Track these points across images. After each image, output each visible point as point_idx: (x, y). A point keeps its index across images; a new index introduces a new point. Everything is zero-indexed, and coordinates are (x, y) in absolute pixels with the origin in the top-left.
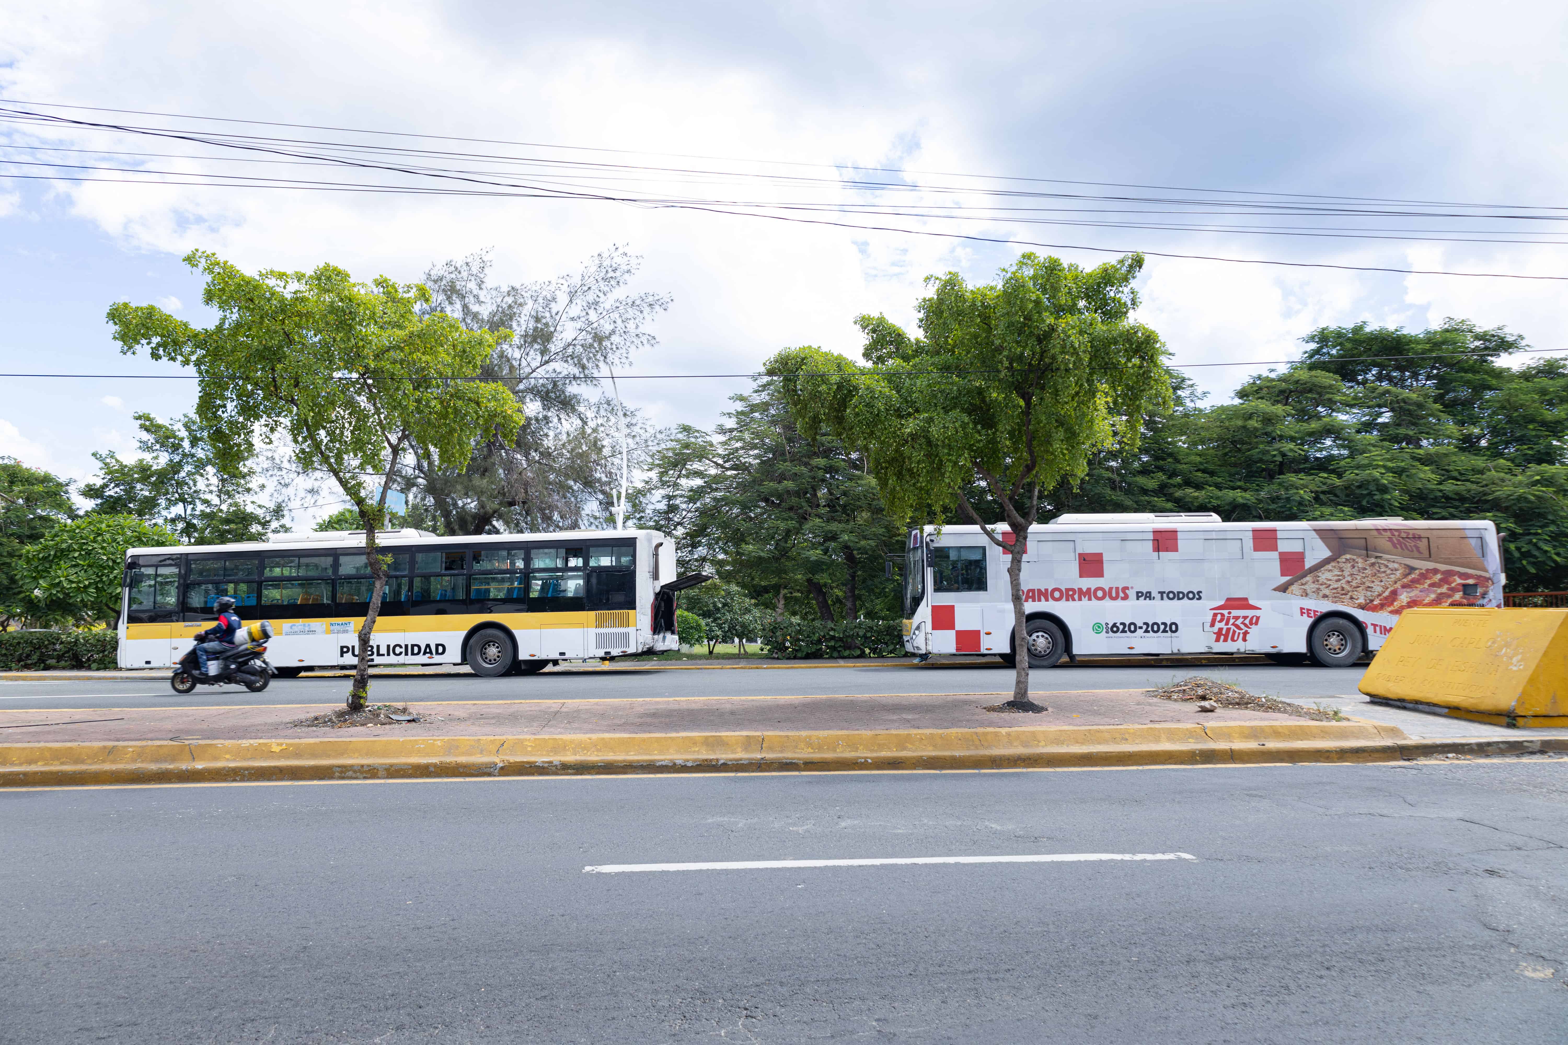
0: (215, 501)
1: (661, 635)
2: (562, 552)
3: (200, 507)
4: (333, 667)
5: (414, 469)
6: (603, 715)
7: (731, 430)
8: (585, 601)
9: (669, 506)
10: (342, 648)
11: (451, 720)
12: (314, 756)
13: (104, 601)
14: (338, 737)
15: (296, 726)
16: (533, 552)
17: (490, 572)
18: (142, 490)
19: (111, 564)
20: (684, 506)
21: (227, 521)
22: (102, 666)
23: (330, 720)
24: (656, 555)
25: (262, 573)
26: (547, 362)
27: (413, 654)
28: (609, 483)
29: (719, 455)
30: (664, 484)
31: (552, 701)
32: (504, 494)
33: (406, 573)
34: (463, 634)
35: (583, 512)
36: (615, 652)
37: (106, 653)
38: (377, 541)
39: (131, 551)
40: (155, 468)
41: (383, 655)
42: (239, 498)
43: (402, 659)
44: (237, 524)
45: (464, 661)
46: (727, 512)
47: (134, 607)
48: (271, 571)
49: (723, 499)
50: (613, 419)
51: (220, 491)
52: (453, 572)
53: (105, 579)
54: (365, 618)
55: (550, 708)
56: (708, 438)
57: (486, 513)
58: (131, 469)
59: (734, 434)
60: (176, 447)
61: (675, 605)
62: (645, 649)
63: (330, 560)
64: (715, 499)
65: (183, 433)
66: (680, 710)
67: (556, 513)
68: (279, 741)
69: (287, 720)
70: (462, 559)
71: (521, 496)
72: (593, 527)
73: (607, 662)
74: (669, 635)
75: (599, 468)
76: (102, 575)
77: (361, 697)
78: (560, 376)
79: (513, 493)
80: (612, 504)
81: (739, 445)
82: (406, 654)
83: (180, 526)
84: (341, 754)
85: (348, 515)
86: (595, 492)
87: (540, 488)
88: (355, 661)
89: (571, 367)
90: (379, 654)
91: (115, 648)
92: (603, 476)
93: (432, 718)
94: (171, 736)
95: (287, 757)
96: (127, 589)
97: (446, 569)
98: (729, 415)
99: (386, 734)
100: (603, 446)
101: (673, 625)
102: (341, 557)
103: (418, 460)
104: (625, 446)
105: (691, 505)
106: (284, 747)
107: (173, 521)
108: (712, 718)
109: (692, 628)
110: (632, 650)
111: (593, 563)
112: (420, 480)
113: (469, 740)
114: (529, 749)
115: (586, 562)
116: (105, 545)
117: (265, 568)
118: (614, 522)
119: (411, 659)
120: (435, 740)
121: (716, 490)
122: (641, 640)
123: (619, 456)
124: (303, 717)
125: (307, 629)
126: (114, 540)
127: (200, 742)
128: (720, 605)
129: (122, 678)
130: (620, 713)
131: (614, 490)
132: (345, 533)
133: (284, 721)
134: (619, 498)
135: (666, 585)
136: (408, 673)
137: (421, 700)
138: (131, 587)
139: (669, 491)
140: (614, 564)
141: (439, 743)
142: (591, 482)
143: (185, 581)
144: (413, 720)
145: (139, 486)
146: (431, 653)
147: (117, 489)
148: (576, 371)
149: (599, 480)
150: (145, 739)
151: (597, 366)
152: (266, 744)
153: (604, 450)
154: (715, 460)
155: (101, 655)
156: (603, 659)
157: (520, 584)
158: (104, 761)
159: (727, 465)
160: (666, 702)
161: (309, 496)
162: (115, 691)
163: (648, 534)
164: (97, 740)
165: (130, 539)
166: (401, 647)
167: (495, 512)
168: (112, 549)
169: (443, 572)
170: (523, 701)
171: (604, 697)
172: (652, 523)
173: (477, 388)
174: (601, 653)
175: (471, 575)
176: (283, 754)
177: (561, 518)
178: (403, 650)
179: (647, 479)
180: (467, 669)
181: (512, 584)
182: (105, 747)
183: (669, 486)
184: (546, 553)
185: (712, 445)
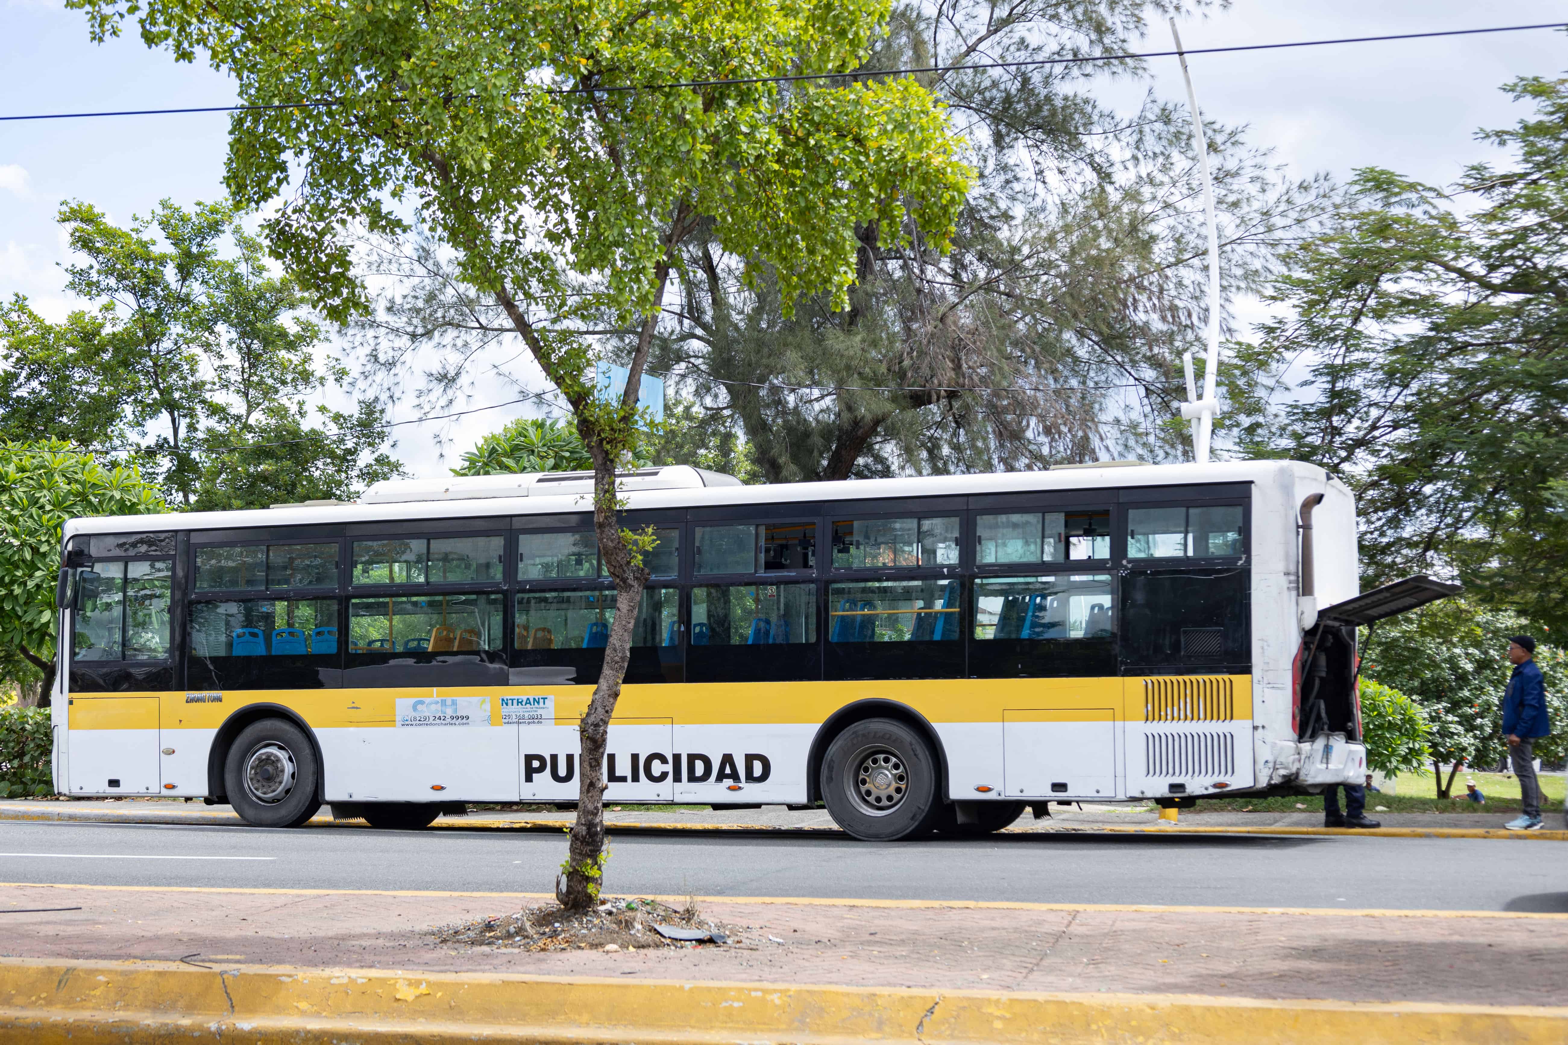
0: (238, 406)
1: (1320, 743)
2: (1057, 521)
3: (205, 423)
4: (506, 806)
5: (681, 315)
6: (1179, 948)
7: (1508, 181)
8: (1117, 648)
9: (1334, 394)
10: (529, 758)
11: (799, 943)
12: (489, 1014)
13: (16, 641)
14: (541, 972)
15: (444, 941)
16: (983, 521)
17: (877, 574)
18: (85, 382)
19: (28, 556)
20: (1375, 395)
21: (260, 453)
22: (17, 788)
23: (520, 931)
24: (1305, 527)
25: (347, 576)
26: (1009, 20)
27: (692, 778)
28: (1170, 338)
29: (1473, 250)
30: (1317, 335)
31: (1044, 907)
32: (902, 375)
33: (673, 576)
34: (811, 731)
35: (1103, 417)
36: (1197, 785)
37: (27, 759)
38: (619, 496)
39: (74, 526)
40: (108, 330)
41: (623, 779)
42: (287, 398)
43: (666, 790)
44: (278, 459)
45: (815, 800)
46: (1496, 407)
47: (83, 654)
48: (365, 571)
49: (1483, 370)
50: (1180, 163)
51: (247, 383)
52: (784, 573)
53: (17, 590)
54: (594, 687)
55: (1040, 923)
56: (1443, 205)
57: (856, 423)
58: (60, 336)
59: (1516, 189)
60: (152, 280)
61: (1355, 661)
62: (1276, 780)
63: (496, 544)
64: (1461, 374)
65: (164, 246)
66: (1385, 943)
67: (1033, 421)
68: (410, 975)
69: (424, 927)
70: (806, 542)
71: (946, 376)
72: (1131, 457)
73: (1173, 812)
74: (1339, 743)
75: (1143, 298)
76: (12, 582)
77: (588, 879)
78: (1039, 58)
79: (925, 370)
80: (1181, 392)
81: (1530, 219)
82: (677, 778)
83: (165, 463)
84: (551, 1014)
85: (534, 435)
86: (1134, 363)
87: (992, 354)
88: (571, 791)
89: (1068, 33)
90: (613, 778)
91: (45, 748)
92: (1155, 317)
93: (755, 934)
94: (182, 951)
95: (431, 1014)
96: (68, 612)
97: (769, 566)
98: (1501, 137)
99: (651, 971)
100: (1153, 238)
101: (1349, 715)
102: (522, 537)
103: (689, 294)
104: (1211, 233)
105: (1394, 390)
106: (423, 989)
107: (151, 453)
108: (1477, 966)
109: (1391, 726)
110: (1240, 780)
111: (1134, 550)
112: (695, 345)
113: (848, 995)
114: (998, 1025)
115: (1119, 549)
116: (16, 512)
117: (354, 565)
118: (1187, 441)
119: (687, 791)
120: (765, 991)
121: (1463, 348)
122: (1265, 754)
123: (1196, 262)
124: (458, 920)
125: (449, 712)
126: (34, 502)
127: (244, 968)
128: (1469, 667)
129: (60, 817)
130: (1225, 944)
131: (1187, 357)
132: (529, 479)
133: (417, 928)
134: (1200, 374)
135: (1333, 609)
136: (680, 826)
137: (720, 893)
138: (76, 606)
139: (1335, 354)
140: (1190, 553)
141: (776, 999)
142: (1121, 336)
143: (185, 594)
144: (711, 941)
145: (78, 374)
146: (735, 776)
147: (35, 384)
148: (1082, 41)
149: (1144, 330)
150: (129, 957)
151: (1139, 20)
152: (383, 981)
153: (1156, 249)
154: (1461, 264)
155: (16, 763)
156: (1164, 803)
157: (948, 604)
158: (49, 1002)
159: (1496, 278)
160: (1344, 919)
161: (438, 388)
162: (52, 846)
163: (1282, 471)
164: (32, 953)
165: (65, 498)
166: (664, 760)
167: (877, 422)
168: (30, 523)
169: (762, 573)
170: (971, 904)
171: (1174, 901)
172: (1286, 443)
173: (857, 102)
174: (1160, 787)
175: (828, 583)
176: (417, 1009)
177: (1047, 431)
178: (669, 768)
179: (1270, 323)
180: (821, 820)
181: (929, 604)
182: (50, 971)
183: (1334, 340)
184: (1015, 526)
185: (1453, 225)
